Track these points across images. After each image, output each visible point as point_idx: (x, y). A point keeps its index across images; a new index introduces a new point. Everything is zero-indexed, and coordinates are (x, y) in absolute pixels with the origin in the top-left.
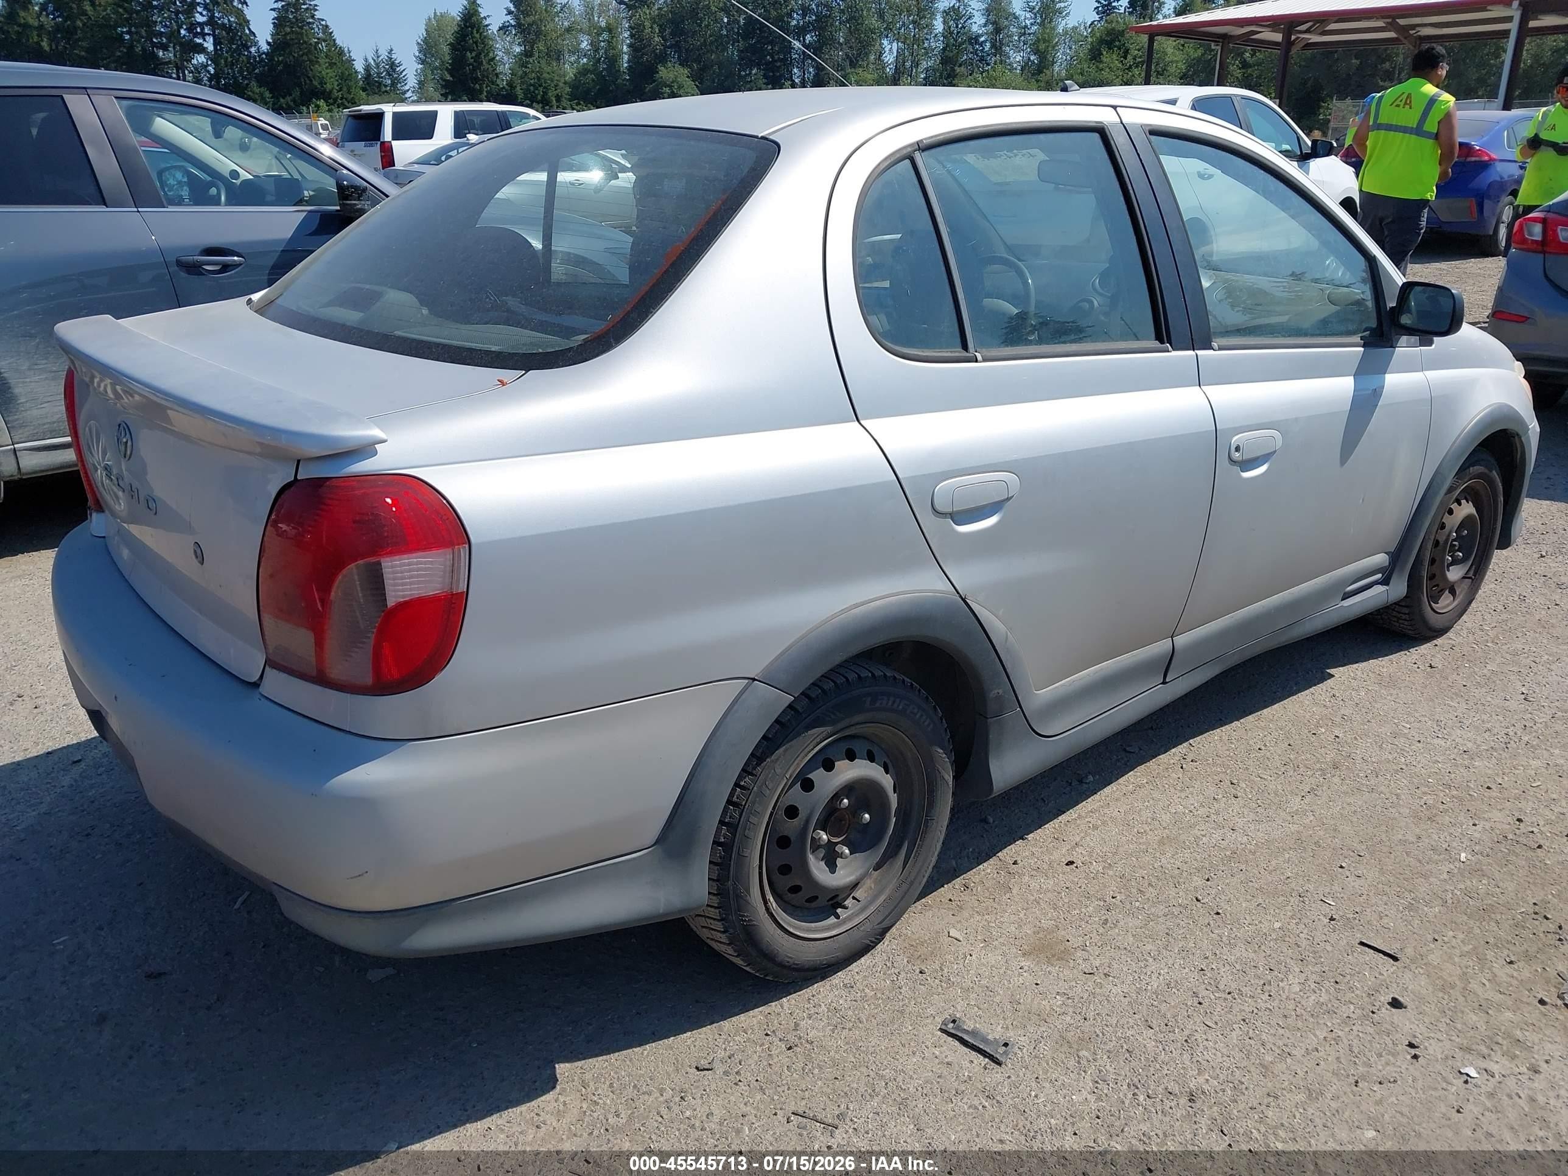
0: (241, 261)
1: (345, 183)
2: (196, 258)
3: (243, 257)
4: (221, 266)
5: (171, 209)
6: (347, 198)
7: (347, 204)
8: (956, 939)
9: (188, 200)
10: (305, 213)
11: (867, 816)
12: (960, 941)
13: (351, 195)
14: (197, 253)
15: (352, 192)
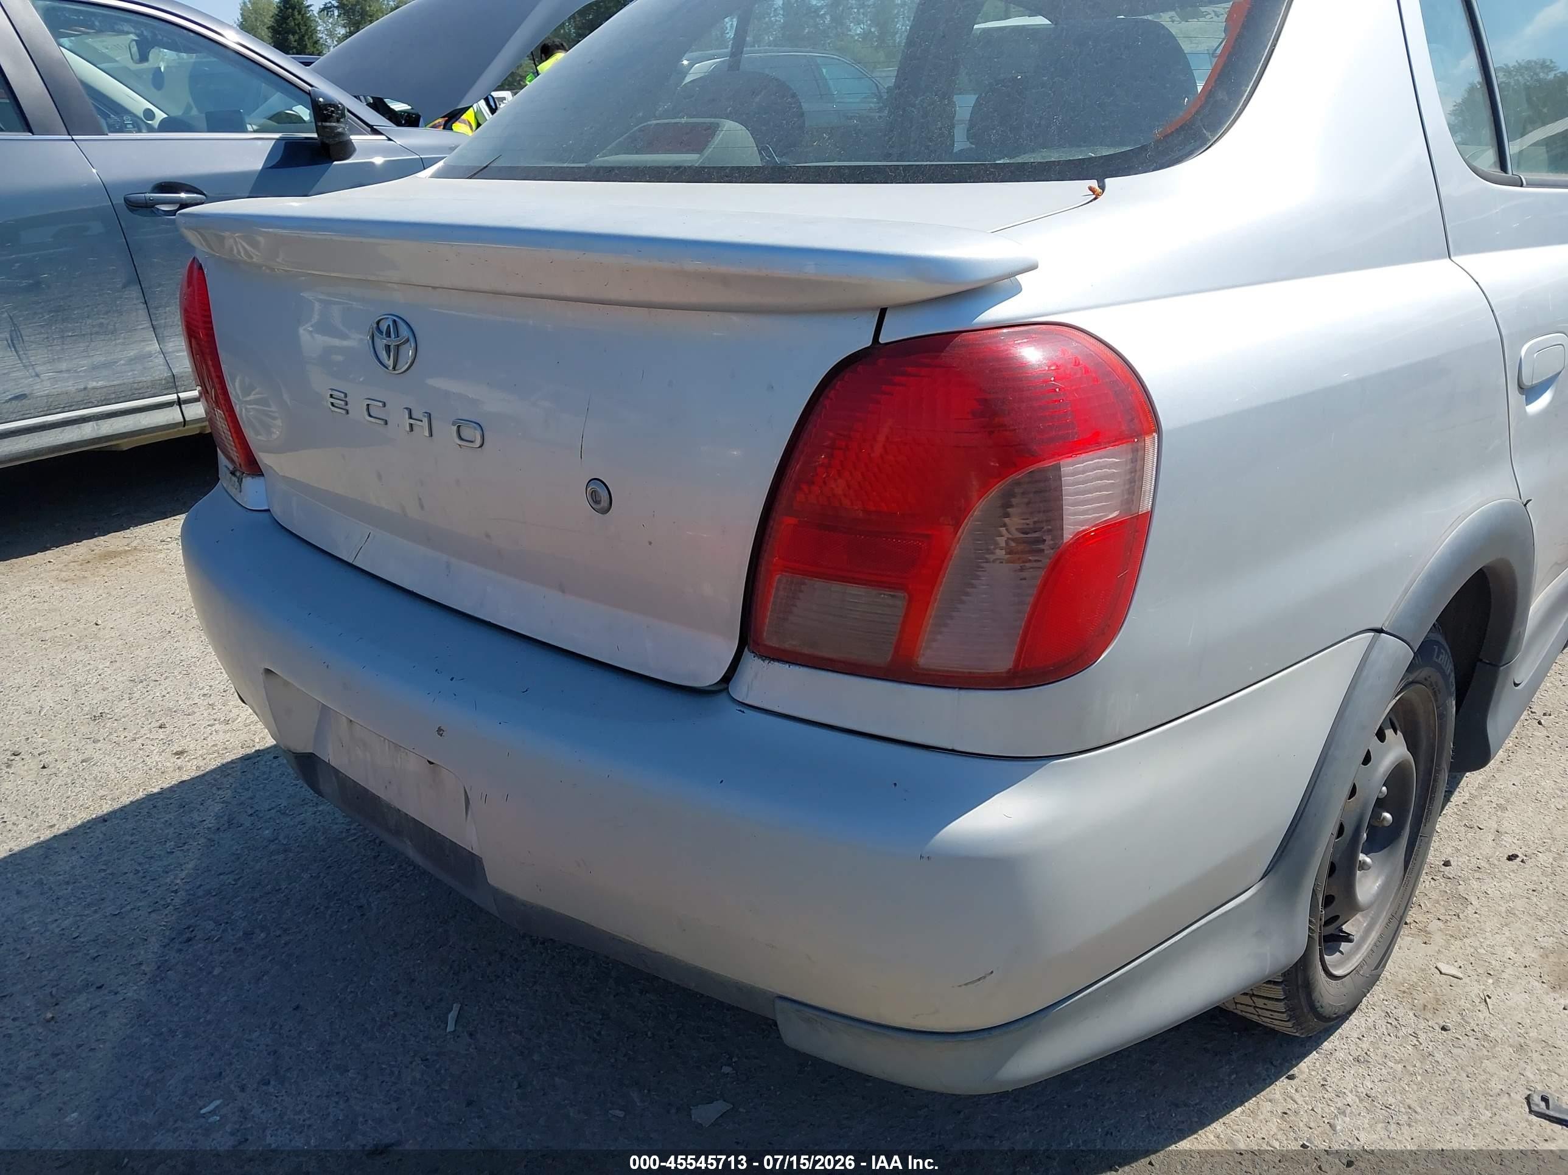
0: (201, 199)
1: (321, 99)
2: (148, 195)
3: (204, 194)
4: (178, 205)
5: (112, 136)
6: (327, 118)
7: (326, 127)
8: (1453, 976)
9: (131, 126)
10: (274, 141)
11: (1387, 815)
12: (1461, 979)
13: (331, 116)
14: (149, 190)
15: (332, 112)
